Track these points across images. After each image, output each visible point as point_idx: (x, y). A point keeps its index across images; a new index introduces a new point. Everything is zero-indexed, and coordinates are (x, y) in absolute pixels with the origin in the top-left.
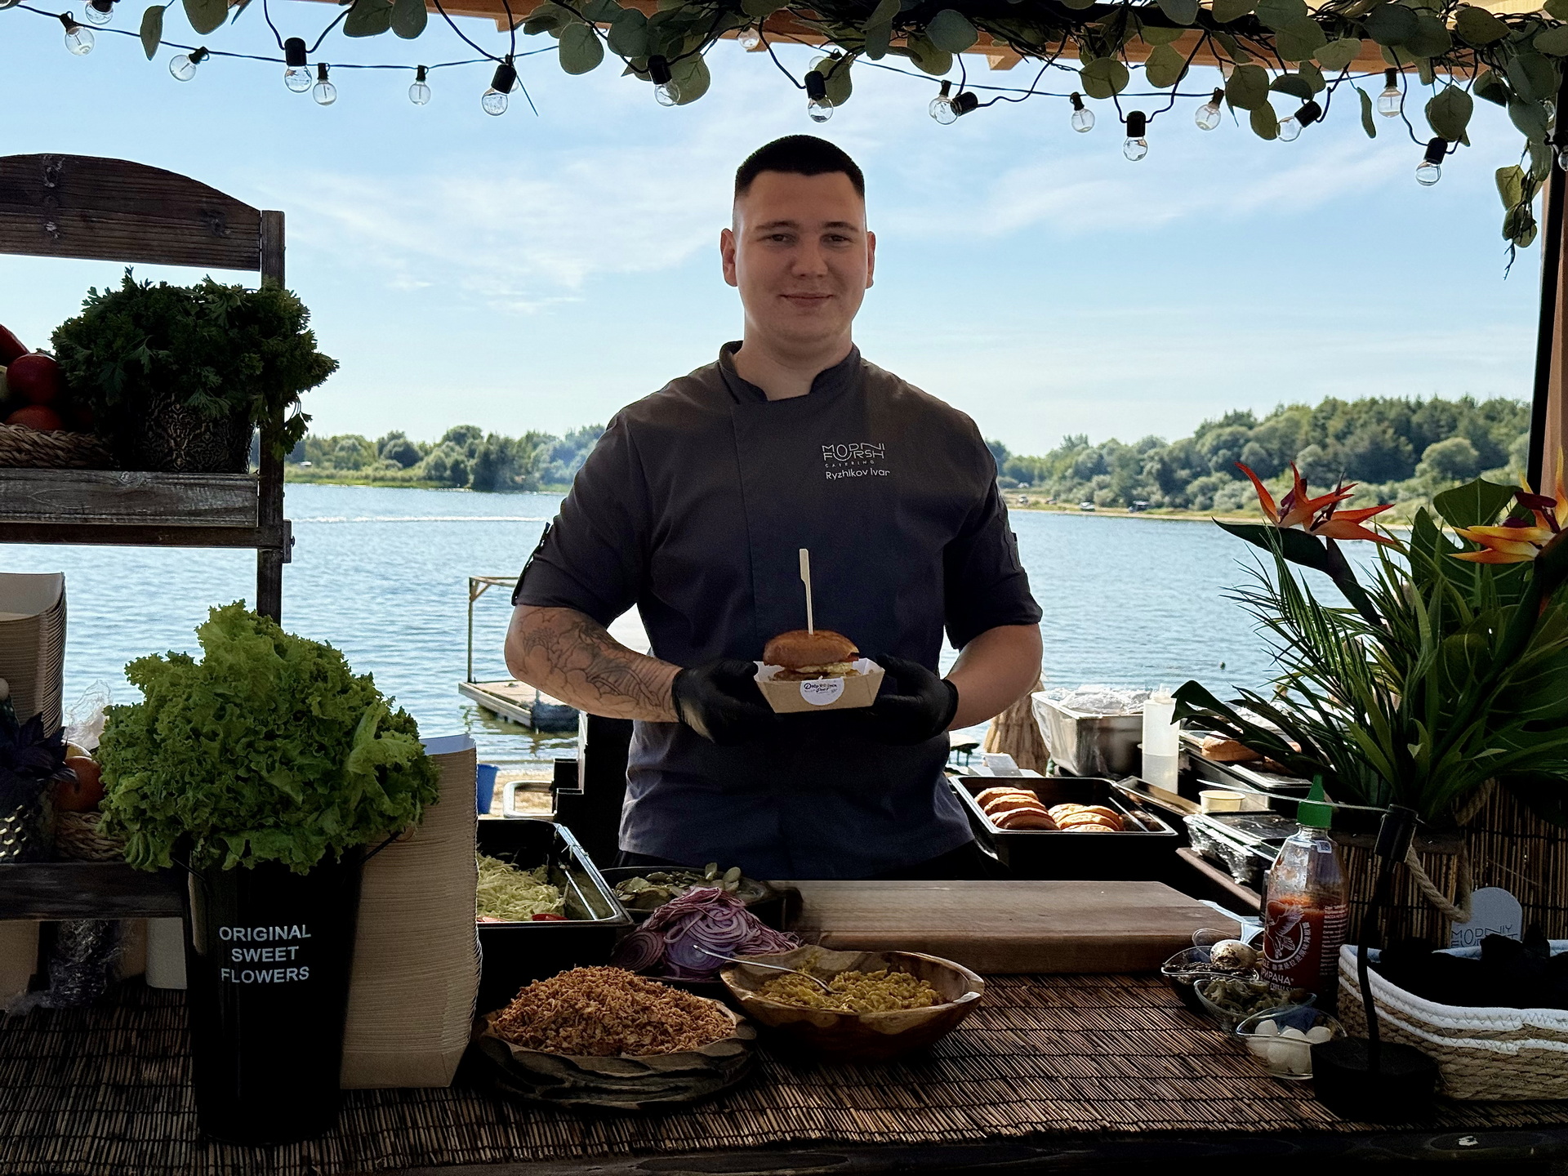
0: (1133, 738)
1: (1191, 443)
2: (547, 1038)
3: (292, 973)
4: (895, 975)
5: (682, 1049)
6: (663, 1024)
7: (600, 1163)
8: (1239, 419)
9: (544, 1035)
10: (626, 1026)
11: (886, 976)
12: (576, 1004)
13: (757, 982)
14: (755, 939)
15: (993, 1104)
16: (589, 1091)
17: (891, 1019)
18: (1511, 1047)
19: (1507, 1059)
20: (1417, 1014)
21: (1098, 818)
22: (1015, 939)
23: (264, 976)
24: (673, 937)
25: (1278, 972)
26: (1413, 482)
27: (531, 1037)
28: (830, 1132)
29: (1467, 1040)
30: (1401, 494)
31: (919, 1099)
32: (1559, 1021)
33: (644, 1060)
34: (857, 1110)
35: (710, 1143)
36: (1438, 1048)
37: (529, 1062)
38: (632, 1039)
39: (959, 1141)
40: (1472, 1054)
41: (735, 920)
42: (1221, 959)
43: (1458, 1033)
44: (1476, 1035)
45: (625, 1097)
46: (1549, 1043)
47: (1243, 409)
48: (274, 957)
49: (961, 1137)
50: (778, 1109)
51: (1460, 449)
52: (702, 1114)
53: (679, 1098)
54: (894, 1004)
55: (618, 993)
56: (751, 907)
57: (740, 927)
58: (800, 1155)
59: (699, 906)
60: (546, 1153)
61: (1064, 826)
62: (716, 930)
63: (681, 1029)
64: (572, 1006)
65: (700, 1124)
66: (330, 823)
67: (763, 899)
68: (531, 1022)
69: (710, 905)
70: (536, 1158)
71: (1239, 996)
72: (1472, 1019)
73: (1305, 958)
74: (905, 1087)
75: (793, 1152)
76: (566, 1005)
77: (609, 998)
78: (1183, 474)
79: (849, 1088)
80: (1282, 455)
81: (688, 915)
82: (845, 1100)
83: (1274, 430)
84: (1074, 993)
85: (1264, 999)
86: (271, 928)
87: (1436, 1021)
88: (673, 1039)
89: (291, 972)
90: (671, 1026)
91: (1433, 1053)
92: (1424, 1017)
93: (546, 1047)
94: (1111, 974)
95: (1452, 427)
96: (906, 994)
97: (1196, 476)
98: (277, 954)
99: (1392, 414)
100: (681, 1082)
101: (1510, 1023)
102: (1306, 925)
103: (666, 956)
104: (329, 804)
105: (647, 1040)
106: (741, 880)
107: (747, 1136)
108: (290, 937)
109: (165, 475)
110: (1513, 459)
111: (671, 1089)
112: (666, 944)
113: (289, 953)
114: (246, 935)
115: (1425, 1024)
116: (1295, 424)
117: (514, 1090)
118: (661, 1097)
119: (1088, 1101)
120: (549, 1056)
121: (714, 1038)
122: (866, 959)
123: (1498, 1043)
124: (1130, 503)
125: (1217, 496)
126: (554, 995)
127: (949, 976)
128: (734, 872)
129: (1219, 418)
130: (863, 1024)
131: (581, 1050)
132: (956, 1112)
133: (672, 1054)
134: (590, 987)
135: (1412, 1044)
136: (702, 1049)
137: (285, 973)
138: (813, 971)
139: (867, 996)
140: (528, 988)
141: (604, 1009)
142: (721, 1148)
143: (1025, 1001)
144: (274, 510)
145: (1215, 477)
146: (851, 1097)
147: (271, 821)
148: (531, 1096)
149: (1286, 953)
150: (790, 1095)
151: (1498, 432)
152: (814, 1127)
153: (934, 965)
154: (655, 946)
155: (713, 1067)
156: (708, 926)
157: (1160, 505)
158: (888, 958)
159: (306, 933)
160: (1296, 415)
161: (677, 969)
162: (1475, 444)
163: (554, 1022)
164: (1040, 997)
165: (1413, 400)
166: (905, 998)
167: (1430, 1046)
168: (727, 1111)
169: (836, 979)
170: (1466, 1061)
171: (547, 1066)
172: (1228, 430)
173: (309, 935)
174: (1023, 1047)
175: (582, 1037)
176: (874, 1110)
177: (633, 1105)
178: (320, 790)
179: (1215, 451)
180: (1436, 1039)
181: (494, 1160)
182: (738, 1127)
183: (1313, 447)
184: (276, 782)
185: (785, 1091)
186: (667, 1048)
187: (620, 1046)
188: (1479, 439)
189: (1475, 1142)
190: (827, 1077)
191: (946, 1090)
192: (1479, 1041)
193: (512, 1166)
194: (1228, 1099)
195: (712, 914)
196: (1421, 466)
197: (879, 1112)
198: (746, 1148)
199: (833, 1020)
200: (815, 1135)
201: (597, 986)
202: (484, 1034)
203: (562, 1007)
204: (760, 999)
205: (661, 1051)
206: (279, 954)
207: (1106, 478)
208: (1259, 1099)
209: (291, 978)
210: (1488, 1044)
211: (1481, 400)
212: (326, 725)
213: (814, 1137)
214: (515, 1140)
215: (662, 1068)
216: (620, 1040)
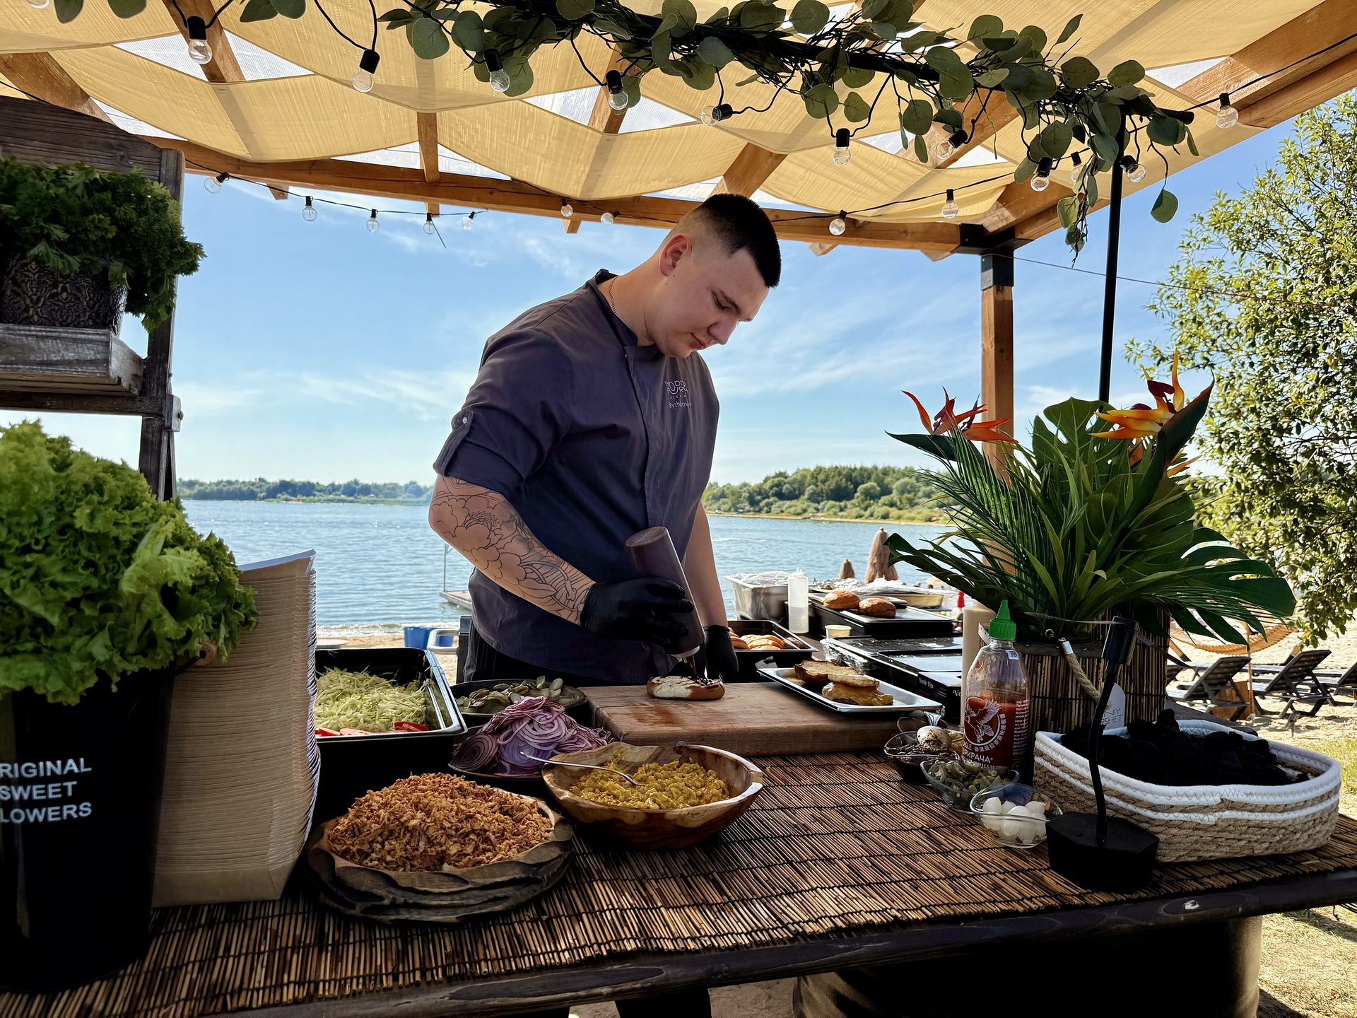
0: (782, 598)
1: (761, 485)
2: (373, 852)
3: (70, 811)
4: (687, 766)
5: (501, 859)
6: (486, 831)
7: (410, 994)
8: (781, 474)
9: (371, 847)
10: (450, 836)
11: (678, 767)
12: (402, 817)
13: (573, 778)
14: (572, 738)
15: (788, 894)
16: (408, 906)
17: (693, 815)
18: (1210, 818)
19: (1207, 828)
20: (1129, 792)
21: (770, 642)
22: (768, 729)
23: (36, 815)
24: (505, 740)
25: (979, 753)
26: (854, 501)
27: (358, 850)
28: (644, 941)
29: (1176, 814)
30: (849, 506)
31: (722, 892)
32: (1247, 795)
33: (463, 874)
34: (667, 909)
35: (527, 963)
36: (1150, 821)
37: (353, 880)
38: (454, 850)
39: (767, 943)
40: (1180, 825)
41: (556, 722)
42: (928, 741)
43: (1171, 808)
44: (1185, 809)
45: (444, 911)
46: (1240, 813)
47: (783, 470)
48: (46, 794)
49: (768, 938)
50: (593, 912)
51: (873, 487)
52: (520, 922)
53: (498, 908)
54: (690, 794)
55: (444, 803)
56: (569, 711)
57: (560, 728)
58: (616, 970)
59: (526, 712)
60: (354, 987)
61: (752, 647)
62: (541, 732)
63: (503, 835)
64: (398, 819)
65: (517, 937)
66: (99, 648)
67: (578, 702)
68: (360, 833)
69: (536, 711)
70: (343, 996)
71: (960, 775)
72: (1182, 796)
73: (1001, 742)
74: (706, 876)
75: (609, 968)
76: (392, 818)
77: (434, 810)
78: (759, 497)
79: (657, 881)
80: (799, 490)
81: (519, 720)
82: (655, 897)
83: (795, 479)
84: (818, 772)
85: (980, 777)
86: (41, 764)
87: (1150, 798)
88: (494, 846)
89: (69, 809)
90: (494, 833)
91: (1145, 825)
92: (1138, 795)
93: (371, 861)
94: (837, 752)
95: (869, 478)
96: (698, 784)
97: (764, 498)
98: (50, 791)
99: (844, 472)
100: (499, 893)
101: (1212, 799)
102: (1003, 716)
103: (499, 755)
104: (101, 627)
105: (469, 849)
106: (562, 688)
107: (563, 951)
108: (65, 772)
109: (17, 327)
110: (894, 491)
111: (490, 900)
112: (499, 746)
113: (64, 789)
114: (12, 771)
115: (1139, 801)
116: (804, 477)
117: (336, 905)
118: (480, 909)
119: (869, 885)
120: (374, 872)
121: (533, 842)
122: (661, 752)
123: (1201, 816)
124: (736, 510)
125: (773, 507)
126: (385, 805)
127: (730, 766)
128: (558, 682)
129: (773, 474)
130: (669, 821)
131: (406, 862)
132: (757, 905)
133: (494, 865)
134: (418, 797)
135: (1121, 816)
136: (520, 857)
137: (61, 811)
138: (619, 763)
139: (667, 788)
140: (362, 799)
141: (429, 820)
142: (538, 969)
143: (783, 780)
144: (158, 385)
145: (772, 499)
146: (659, 892)
147: (30, 646)
148: (353, 912)
149: (986, 738)
150: (604, 893)
151: (888, 480)
152: (629, 936)
153: (717, 756)
154: (490, 746)
155: (530, 875)
156: (534, 729)
157: (749, 511)
158: (679, 750)
159: (86, 767)
160: (805, 473)
161: (507, 765)
162: (879, 485)
163: (380, 835)
164: (792, 775)
165: (853, 467)
166: (697, 788)
167: (1142, 819)
168: (544, 918)
169: (640, 771)
170: (1175, 831)
171: (366, 883)
172: (777, 479)
173: (89, 769)
174: (795, 826)
175: (406, 850)
176: (683, 907)
177: (452, 918)
178: (88, 611)
179: (771, 488)
180: (1150, 814)
181: (296, 1001)
182: (555, 940)
183: (812, 486)
184: (23, 601)
185: (598, 886)
186: (488, 858)
187: (443, 858)
188: (880, 482)
189: (1197, 906)
190: (637, 870)
191: (742, 878)
192: (1186, 815)
193: (316, 1006)
194: (983, 874)
195: (537, 719)
196: (856, 495)
197: (687, 910)
198: (562, 966)
199: (642, 817)
200: (630, 946)
201: (425, 797)
202: (316, 846)
203: (389, 820)
204: (576, 798)
205: (481, 862)
206: (52, 791)
207: (726, 500)
208: (1008, 872)
209: (69, 816)
210: (1195, 817)
211: (880, 467)
212: (98, 540)
213: (629, 949)
214: (325, 972)
215: (480, 881)
216: (443, 852)
